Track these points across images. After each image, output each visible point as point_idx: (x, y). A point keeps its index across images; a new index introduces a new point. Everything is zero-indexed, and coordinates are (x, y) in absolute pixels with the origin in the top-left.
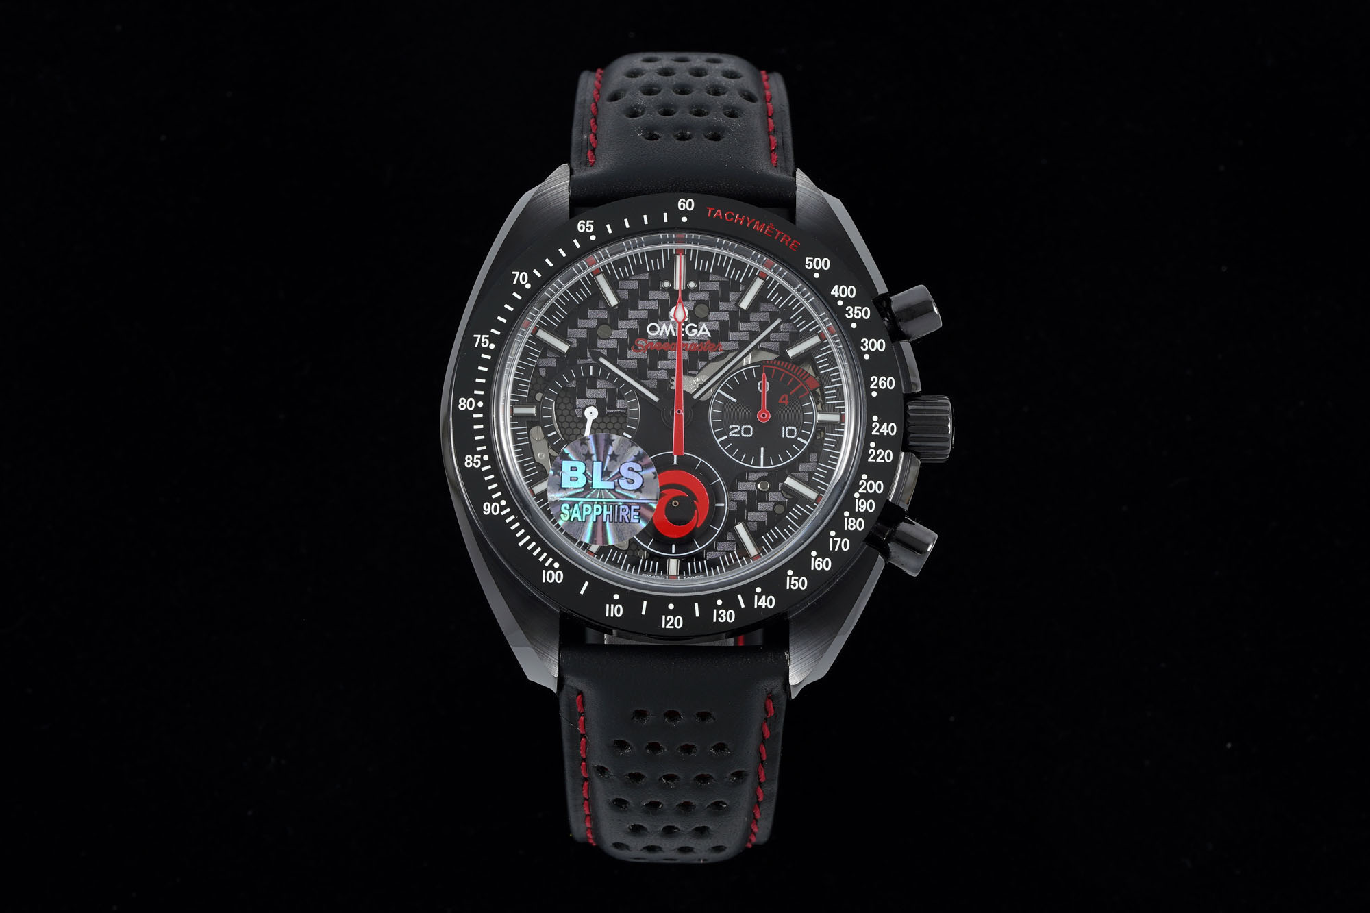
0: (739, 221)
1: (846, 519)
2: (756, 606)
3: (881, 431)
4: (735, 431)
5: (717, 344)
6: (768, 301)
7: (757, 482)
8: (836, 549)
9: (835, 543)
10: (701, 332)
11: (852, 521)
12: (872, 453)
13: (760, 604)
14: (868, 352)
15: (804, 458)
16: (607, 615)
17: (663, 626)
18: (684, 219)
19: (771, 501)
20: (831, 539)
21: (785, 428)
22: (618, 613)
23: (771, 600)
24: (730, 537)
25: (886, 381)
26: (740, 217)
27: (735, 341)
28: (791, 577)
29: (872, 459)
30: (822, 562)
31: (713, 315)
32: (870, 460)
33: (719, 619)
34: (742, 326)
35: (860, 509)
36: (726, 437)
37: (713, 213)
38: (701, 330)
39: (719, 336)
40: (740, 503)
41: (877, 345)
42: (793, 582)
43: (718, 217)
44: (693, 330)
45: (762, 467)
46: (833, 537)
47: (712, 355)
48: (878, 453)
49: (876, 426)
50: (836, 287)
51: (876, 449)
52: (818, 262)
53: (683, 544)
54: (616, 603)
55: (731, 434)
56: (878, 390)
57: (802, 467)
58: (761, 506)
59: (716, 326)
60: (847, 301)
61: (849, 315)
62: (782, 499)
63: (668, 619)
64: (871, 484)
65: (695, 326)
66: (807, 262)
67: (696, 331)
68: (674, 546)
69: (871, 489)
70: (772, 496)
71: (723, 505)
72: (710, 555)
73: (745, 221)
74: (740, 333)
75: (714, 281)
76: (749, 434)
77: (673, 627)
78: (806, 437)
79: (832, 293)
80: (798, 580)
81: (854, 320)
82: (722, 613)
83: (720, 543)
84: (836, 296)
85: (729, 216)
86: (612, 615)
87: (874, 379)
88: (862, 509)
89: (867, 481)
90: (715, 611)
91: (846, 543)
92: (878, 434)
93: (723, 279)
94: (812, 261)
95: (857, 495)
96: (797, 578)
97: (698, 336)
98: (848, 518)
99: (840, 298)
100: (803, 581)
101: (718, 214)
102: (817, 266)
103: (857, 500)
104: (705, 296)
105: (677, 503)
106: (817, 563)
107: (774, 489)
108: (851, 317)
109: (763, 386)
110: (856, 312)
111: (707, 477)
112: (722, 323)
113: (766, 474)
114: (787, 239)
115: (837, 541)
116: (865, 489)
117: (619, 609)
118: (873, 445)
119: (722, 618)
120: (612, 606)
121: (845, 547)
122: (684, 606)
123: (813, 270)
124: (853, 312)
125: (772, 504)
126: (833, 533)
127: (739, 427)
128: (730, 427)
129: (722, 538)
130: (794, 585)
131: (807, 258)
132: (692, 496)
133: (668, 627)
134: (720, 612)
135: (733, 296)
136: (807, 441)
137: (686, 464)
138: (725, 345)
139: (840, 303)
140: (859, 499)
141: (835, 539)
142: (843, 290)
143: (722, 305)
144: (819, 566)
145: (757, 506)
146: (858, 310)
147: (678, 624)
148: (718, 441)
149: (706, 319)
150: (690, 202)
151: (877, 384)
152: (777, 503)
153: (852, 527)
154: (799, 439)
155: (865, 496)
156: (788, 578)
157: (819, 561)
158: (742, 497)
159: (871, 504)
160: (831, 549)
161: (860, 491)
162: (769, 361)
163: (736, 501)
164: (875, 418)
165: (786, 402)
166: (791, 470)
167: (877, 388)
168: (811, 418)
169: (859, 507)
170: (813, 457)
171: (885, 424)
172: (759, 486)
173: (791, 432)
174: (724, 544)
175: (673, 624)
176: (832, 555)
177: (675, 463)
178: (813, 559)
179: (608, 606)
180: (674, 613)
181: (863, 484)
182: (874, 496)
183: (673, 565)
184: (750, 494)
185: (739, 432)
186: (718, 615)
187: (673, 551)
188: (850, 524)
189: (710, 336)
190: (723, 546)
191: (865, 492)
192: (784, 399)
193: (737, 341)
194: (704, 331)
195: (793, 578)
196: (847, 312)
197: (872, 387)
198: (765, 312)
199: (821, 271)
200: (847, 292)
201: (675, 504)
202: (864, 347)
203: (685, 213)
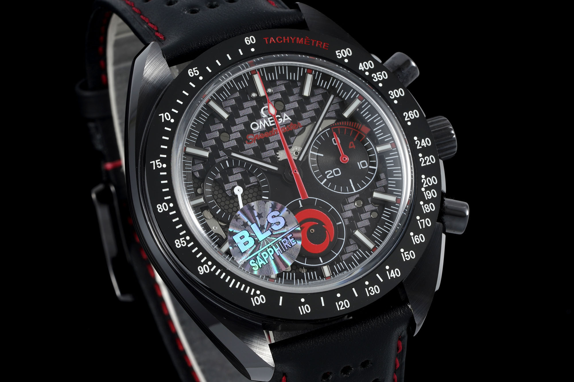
0: (286, 41)
1: (422, 206)
2: (390, 278)
3: (422, 145)
4: (330, 174)
5: (297, 123)
6: (319, 87)
7: (354, 202)
8: (424, 227)
9: (422, 223)
10: (285, 119)
11: (426, 207)
12: (422, 160)
13: (391, 276)
14: (396, 98)
15: (378, 178)
16: (302, 314)
17: (339, 310)
18: (253, 50)
19: (368, 212)
20: (419, 221)
21: (359, 163)
22: (308, 310)
23: (397, 271)
24: (352, 242)
25: (413, 113)
26: (286, 38)
27: (307, 118)
28: (403, 253)
29: (424, 164)
30: (419, 238)
31: (287, 106)
32: (422, 165)
33: (371, 293)
34: (308, 107)
35: (428, 197)
36: (325, 180)
37: (269, 40)
38: (284, 118)
39: (296, 118)
40: (349, 219)
41: (399, 93)
42: (406, 256)
43: (272, 42)
44: (279, 119)
45: (355, 191)
46: (419, 220)
47: (296, 131)
48: (426, 159)
49: (418, 143)
50: (361, 64)
51: (423, 157)
52: (344, 52)
53: (326, 255)
54: (304, 304)
55: (328, 177)
56: (411, 120)
57: (378, 184)
58: (363, 216)
59: (292, 113)
60: (371, 71)
61: (375, 79)
62: (374, 208)
63: (340, 304)
64: (429, 180)
65: (280, 116)
66: (337, 54)
67: (281, 119)
68: (320, 258)
69: (430, 183)
70: (368, 208)
71: (340, 223)
72: (345, 257)
73: (290, 40)
74: (309, 112)
75: (280, 85)
76: (339, 173)
77: (344, 308)
78: (374, 164)
79: (360, 69)
80: (409, 254)
81: (379, 82)
82: (371, 289)
83: (347, 248)
84: (363, 70)
85: (279, 40)
86: (305, 313)
87: (406, 114)
88: (429, 197)
89: (426, 178)
90: (366, 289)
91: (428, 221)
92: (421, 147)
93: (285, 82)
94: (340, 52)
95: (423, 189)
96: (407, 252)
97: (284, 122)
98: (424, 205)
99: (365, 70)
100: (412, 253)
101: (272, 40)
102: (344, 54)
103: (424, 192)
104: (279, 96)
105: (313, 230)
106: (416, 239)
107: (366, 203)
108: (377, 80)
109: (336, 141)
110: (378, 76)
111: (325, 208)
112: (295, 110)
113: (358, 196)
114: (319, 43)
115: (422, 222)
116: (427, 184)
117: (307, 307)
118: (420, 155)
119: (372, 293)
120: (302, 307)
121: (429, 224)
122: (346, 291)
123: (343, 58)
124: (377, 77)
125: (369, 213)
126: (418, 218)
127: (331, 171)
128: (326, 173)
129: (347, 244)
130: (408, 257)
131: (337, 52)
132: (321, 223)
133: (341, 309)
134: (369, 289)
135: (296, 90)
136: (376, 166)
137: (308, 204)
138: (302, 123)
139: (367, 73)
140: (425, 191)
141: (421, 221)
142: (366, 65)
143: (291, 98)
144: (417, 240)
145: (361, 217)
146: (379, 74)
147: (347, 305)
148: (322, 183)
149: (284, 110)
150: (252, 38)
151: (408, 117)
152: (372, 211)
153: (428, 210)
154: (370, 167)
155: (428, 188)
156: (402, 254)
157: (416, 237)
158: (350, 214)
159: (433, 192)
160: (421, 228)
161: (424, 186)
162: (332, 124)
163: (346, 218)
164: (415, 138)
165: (354, 147)
166: (373, 188)
167: (409, 119)
168: (372, 152)
169: (427, 196)
170: (382, 176)
171: (423, 140)
172: (356, 204)
173: (364, 164)
174: (350, 247)
175: (344, 306)
176: (423, 231)
177: (301, 206)
178: (412, 237)
179: (299, 307)
180: (342, 299)
181: (424, 181)
182: (433, 187)
183: (326, 270)
184: (353, 211)
185: (332, 174)
186: (369, 291)
187: (322, 262)
188: (426, 209)
189: (291, 120)
190: (350, 249)
191: (427, 186)
192: (352, 145)
193: (308, 118)
194: (286, 118)
195: (405, 253)
196: (373, 78)
197: (406, 119)
198: (318, 94)
199: (347, 57)
200: (368, 65)
201: (312, 231)
202: (392, 96)
203: (252, 46)
